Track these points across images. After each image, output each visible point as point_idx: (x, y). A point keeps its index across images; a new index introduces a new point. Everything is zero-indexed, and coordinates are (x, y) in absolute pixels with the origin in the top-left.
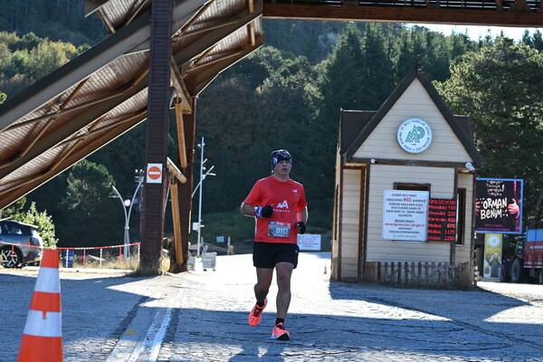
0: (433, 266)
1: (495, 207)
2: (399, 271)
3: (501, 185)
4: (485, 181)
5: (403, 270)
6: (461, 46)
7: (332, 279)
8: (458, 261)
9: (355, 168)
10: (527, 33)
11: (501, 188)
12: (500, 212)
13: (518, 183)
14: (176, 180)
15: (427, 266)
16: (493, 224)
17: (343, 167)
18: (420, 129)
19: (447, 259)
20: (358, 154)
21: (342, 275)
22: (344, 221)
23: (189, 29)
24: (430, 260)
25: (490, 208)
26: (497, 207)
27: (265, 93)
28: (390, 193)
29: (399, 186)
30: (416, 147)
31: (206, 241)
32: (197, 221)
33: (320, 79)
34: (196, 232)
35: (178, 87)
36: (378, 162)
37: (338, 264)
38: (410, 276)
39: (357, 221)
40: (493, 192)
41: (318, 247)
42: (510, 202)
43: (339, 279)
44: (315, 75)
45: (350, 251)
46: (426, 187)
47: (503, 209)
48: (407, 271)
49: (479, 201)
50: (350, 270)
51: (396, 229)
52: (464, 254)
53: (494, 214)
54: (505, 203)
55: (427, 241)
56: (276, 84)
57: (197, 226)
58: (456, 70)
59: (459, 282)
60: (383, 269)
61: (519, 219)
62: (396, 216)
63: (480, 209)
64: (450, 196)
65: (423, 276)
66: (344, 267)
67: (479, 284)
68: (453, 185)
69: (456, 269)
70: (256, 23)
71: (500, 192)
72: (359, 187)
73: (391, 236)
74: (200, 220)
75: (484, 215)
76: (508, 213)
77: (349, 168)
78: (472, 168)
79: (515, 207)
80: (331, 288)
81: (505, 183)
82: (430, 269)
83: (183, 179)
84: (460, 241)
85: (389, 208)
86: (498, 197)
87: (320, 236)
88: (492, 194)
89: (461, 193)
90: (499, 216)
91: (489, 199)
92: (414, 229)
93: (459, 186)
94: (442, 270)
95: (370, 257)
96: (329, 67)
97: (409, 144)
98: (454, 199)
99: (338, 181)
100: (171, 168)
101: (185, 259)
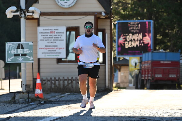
1: (134, 40)
3: (138, 24)
4: (127, 23)
11: (138, 26)
12: (138, 43)
13: (149, 23)
16: (133, 51)
25: (131, 41)
26: (136, 39)
40: (133, 29)
42: (144, 36)
47: (140, 41)
49: (124, 36)
53: (134, 44)
54: (141, 36)
61: (150, 47)
63: (125, 41)
71: (138, 29)
75: (127, 46)
76: (143, 43)
81: (140, 23)
86: (136, 33)
88: (132, 31)
90: (137, 45)
91: (130, 35)
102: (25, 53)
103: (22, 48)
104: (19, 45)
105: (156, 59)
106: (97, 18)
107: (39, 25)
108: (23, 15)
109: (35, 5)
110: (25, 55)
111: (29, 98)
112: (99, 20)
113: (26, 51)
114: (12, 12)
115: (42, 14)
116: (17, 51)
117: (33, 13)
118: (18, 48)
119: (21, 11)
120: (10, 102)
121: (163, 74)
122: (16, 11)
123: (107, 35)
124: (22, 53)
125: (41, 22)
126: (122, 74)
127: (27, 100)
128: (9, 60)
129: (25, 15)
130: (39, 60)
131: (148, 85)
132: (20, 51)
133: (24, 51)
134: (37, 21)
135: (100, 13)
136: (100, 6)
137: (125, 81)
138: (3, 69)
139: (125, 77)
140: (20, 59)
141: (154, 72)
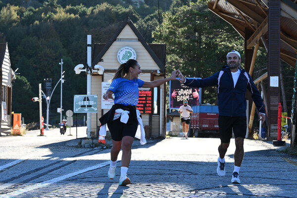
1: (185, 94)
12: (188, 97)
25: (182, 95)
26: (186, 94)
32: (60, 107)
34: (59, 114)
42: (193, 91)
47: (190, 95)
49: (176, 91)
53: (185, 98)
54: (191, 91)
57: (60, 110)
61: (198, 101)
63: (177, 95)
74: (61, 107)
75: (179, 99)
76: (193, 97)
79: (196, 94)
86: (187, 88)
88: (183, 87)
91: (182, 90)
102: (90, 104)
103: (88, 100)
104: (85, 98)
105: (204, 111)
106: (153, 75)
107: (103, 81)
108: (89, 72)
109: (100, 63)
110: (90, 106)
111: (93, 143)
112: (155, 77)
113: (92, 103)
114: (80, 69)
115: (106, 71)
116: (84, 103)
117: (98, 70)
118: (84, 100)
119: (87, 68)
120: (77, 147)
121: (210, 124)
122: (84, 68)
123: (161, 89)
124: (88, 104)
125: (105, 78)
126: (174, 124)
127: (92, 145)
128: (77, 110)
129: (91, 71)
130: (102, 110)
131: (196, 134)
132: (86, 103)
133: (89, 103)
134: (101, 77)
135: (156, 71)
136: (156, 65)
137: (177, 130)
138: (72, 118)
139: (177, 126)
140: (86, 110)
141: (201, 122)
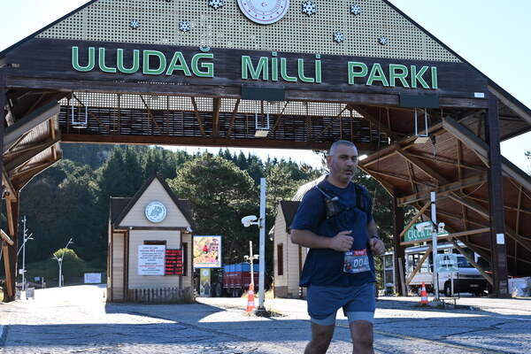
0: (169, 290)
2: (149, 294)
5: (151, 294)
6: (183, 158)
7: (107, 301)
8: (184, 286)
9: (120, 232)
10: (221, 150)
14: (7, 244)
15: (165, 291)
17: (113, 232)
18: (159, 208)
19: (178, 286)
20: (122, 224)
21: (114, 298)
22: (114, 265)
23: (14, 150)
24: (167, 286)
27: (64, 188)
28: (142, 247)
29: (147, 243)
30: (157, 219)
31: (28, 280)
32: (22, 269)
33: (99, 179)
35: (7, 186)
36: (134, 228)
37: (111, 291)
38: (155, 297)
39: (122, 265)
41: (100, 281)
43: (112, 301)
44: (95, 177)
45: (119, 283)
46: (163, 243)
48: (153, 294)
50: (118, 295)
51: (146, 268)
52: (188, 282)
55: (166, 275)
56: (71, 182)
57: (22, 272)
58: (180, 172)
59: (185, 299)
60: (138, 293)
62: (146, 261)
64: (178, 247)
65: (163, 296)
66: (114, 293)
67: (197, 299)
68: (179, 240)
69: (183, 291)
70: (57, 145)
72: (123, 244)
73: (143, 273)
74: (24, 268)
77: (116, 232)
78: (191, 231)
80: (106, 307)
82: (167, 293)
83: (11, 243)
84: (185, 274)
85: (142, 256)
87: (100, 274)
89: (184, 245)
92: (157, 268)
93: (184, 241)
94: (175, 292)
95: (131, 286)
96: (104, 171)
97: (152, 217)
98: (181, 249)
99: (110, 241)
100: (3, 236)
101: (14, 293)
135: (185, 228)
